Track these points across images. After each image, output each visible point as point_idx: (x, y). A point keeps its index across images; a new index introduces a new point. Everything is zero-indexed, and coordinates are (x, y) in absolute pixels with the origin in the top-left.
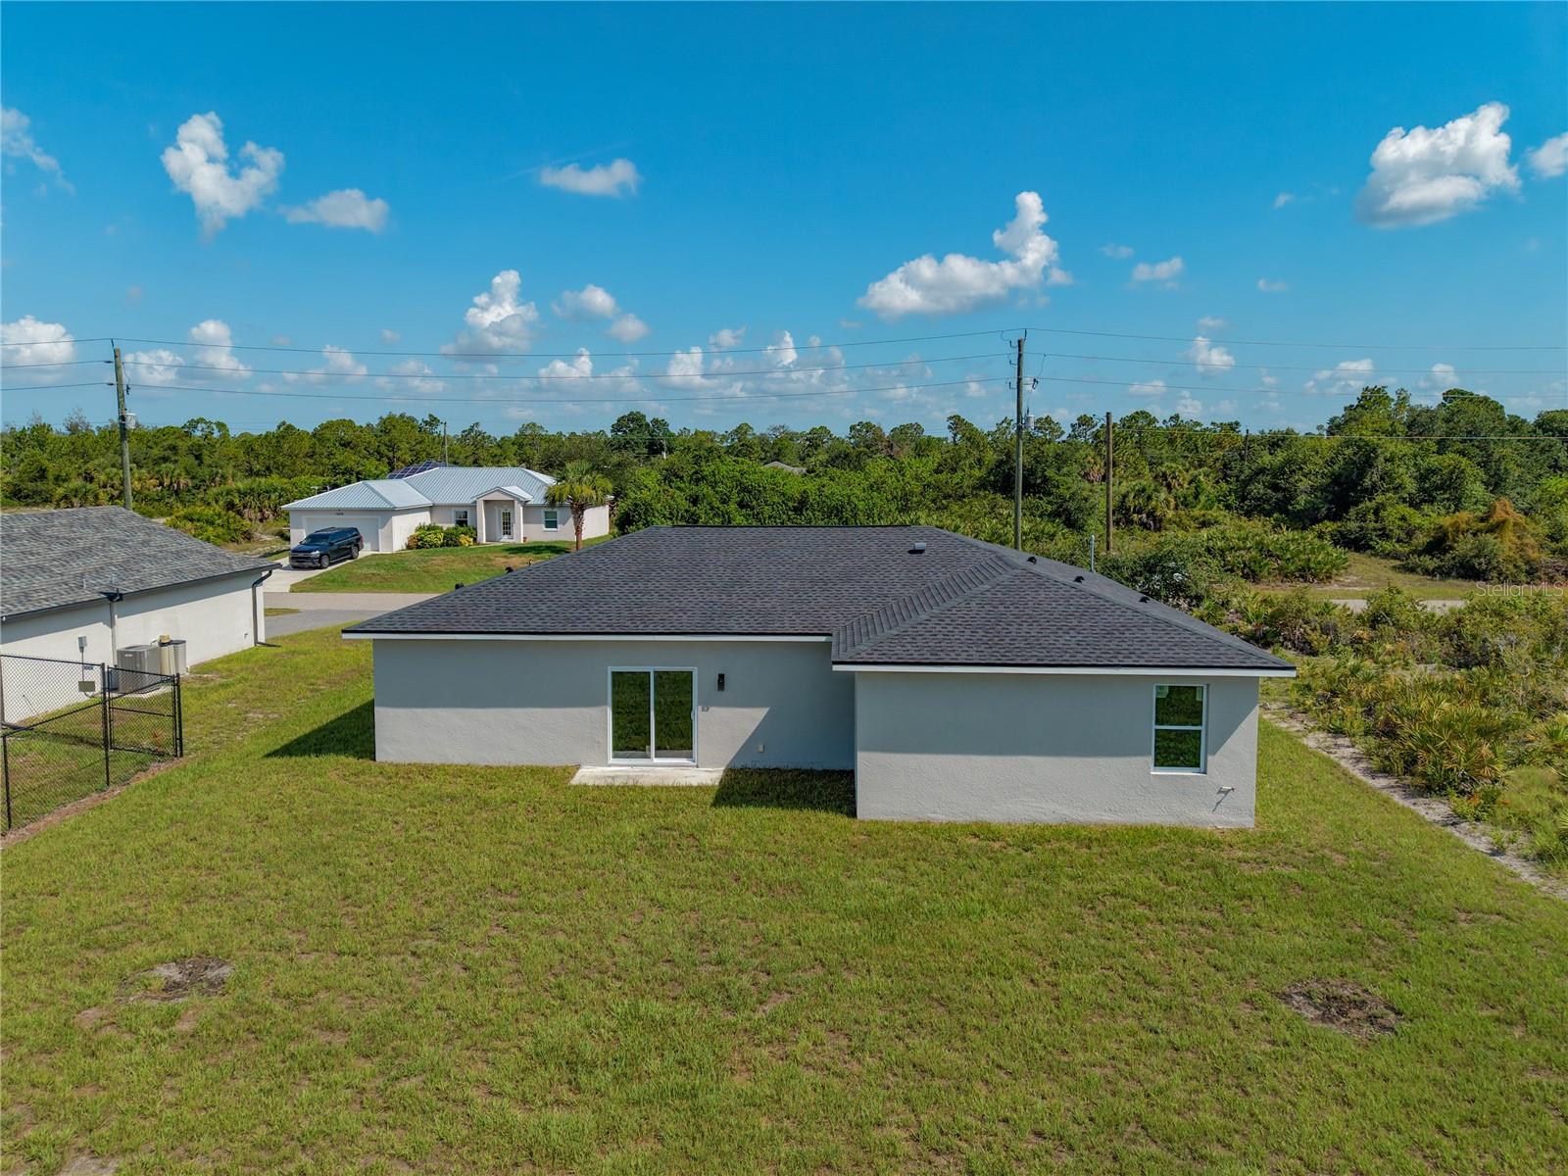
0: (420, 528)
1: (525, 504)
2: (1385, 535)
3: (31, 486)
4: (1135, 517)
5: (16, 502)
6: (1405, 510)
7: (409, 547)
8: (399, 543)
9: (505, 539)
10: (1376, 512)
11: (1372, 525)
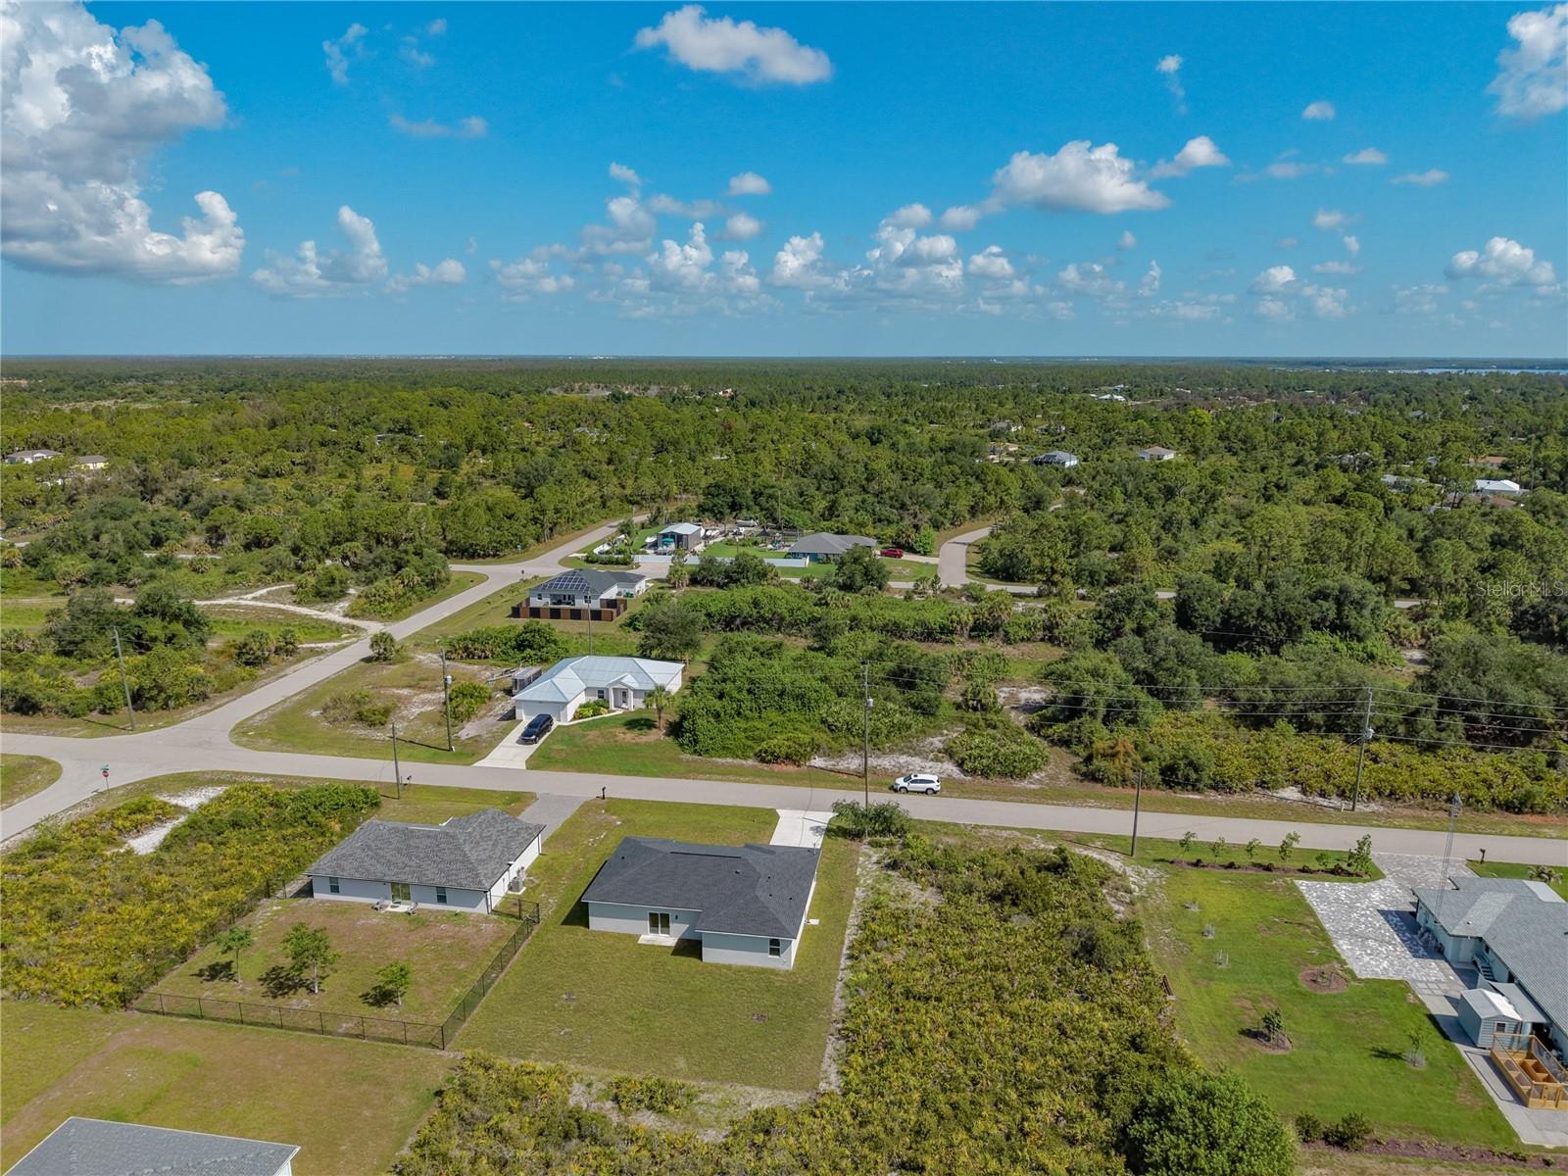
0: (581, 706)
1: (635, 691)
2: (1080, 741)
3: (327, 588)
4: (971, 702)
5: (318, 599)
6: (1098, 724)
7: (575, 718)
8: (570, 716)
9: (624, 706)
10: (1079, 727)
11: (1075, 735)
